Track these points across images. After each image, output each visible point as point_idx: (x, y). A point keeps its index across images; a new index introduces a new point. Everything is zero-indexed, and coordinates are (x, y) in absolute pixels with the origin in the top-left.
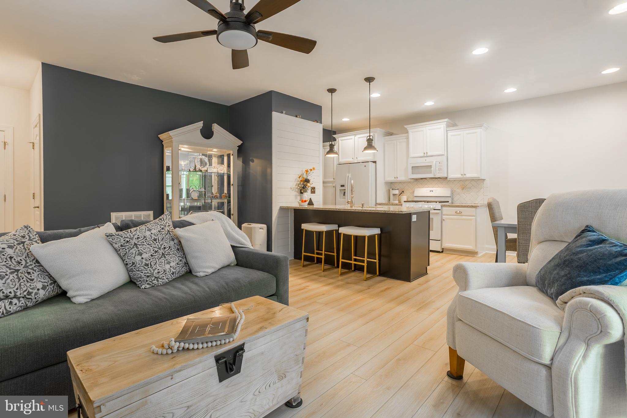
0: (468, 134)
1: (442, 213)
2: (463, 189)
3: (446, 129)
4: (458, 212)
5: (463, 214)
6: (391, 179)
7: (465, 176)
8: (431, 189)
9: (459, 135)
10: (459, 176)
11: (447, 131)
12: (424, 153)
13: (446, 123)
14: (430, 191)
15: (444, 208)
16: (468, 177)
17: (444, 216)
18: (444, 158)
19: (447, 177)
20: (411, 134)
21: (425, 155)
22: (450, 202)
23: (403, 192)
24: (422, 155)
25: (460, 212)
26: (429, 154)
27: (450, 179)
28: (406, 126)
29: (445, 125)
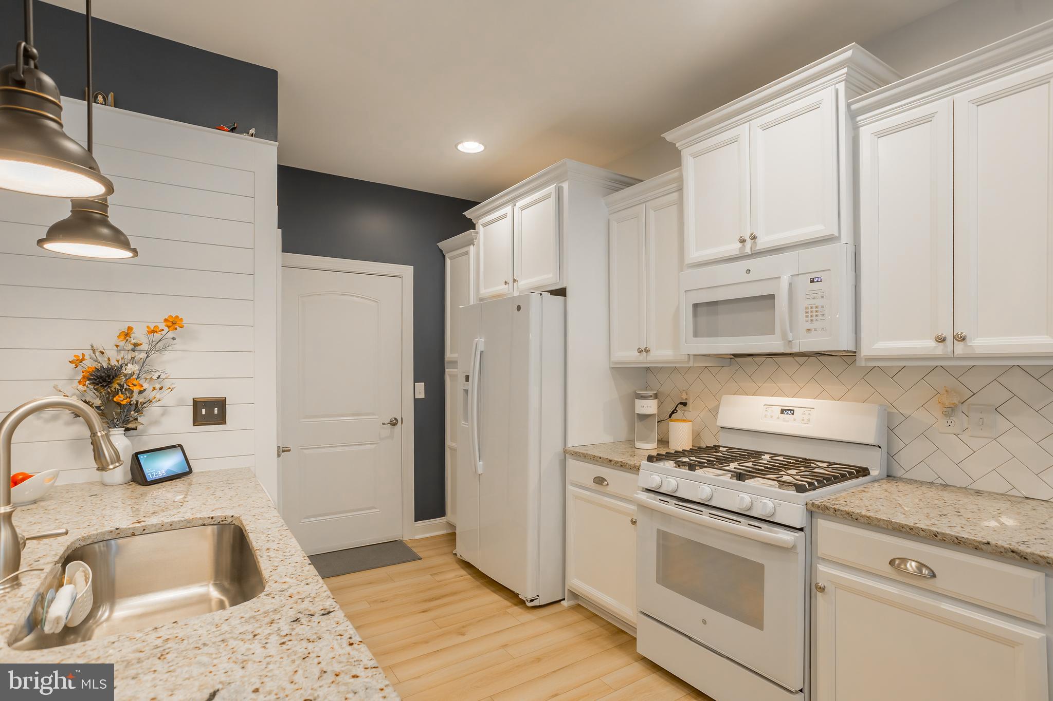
0: (980, 102)
1: (810, 543)
2: (950, 411)
3: (848, 106)
4: (912, 566)
5: (939, 583)
6: (628, 355)
7: (960, 349)
8: (787, 402)
9: (927, 119)
10: (925, 345)
11: (853, 116)
12: (743, 241)
13: (845, 70)
14: (782, 411)
15: (824, 526)
16: (978, 351)
17: (822, 568)
18: (841, 252)
19: (853, 349)
20: (689, 165)
21: (748, 250)
22: (874, 473)
23: (685, 404)
24: (734, 248)
25: (921, 565)
26: (764, 241)
27: (869, 359)
28: (669, 136)
29: (841, 87)
